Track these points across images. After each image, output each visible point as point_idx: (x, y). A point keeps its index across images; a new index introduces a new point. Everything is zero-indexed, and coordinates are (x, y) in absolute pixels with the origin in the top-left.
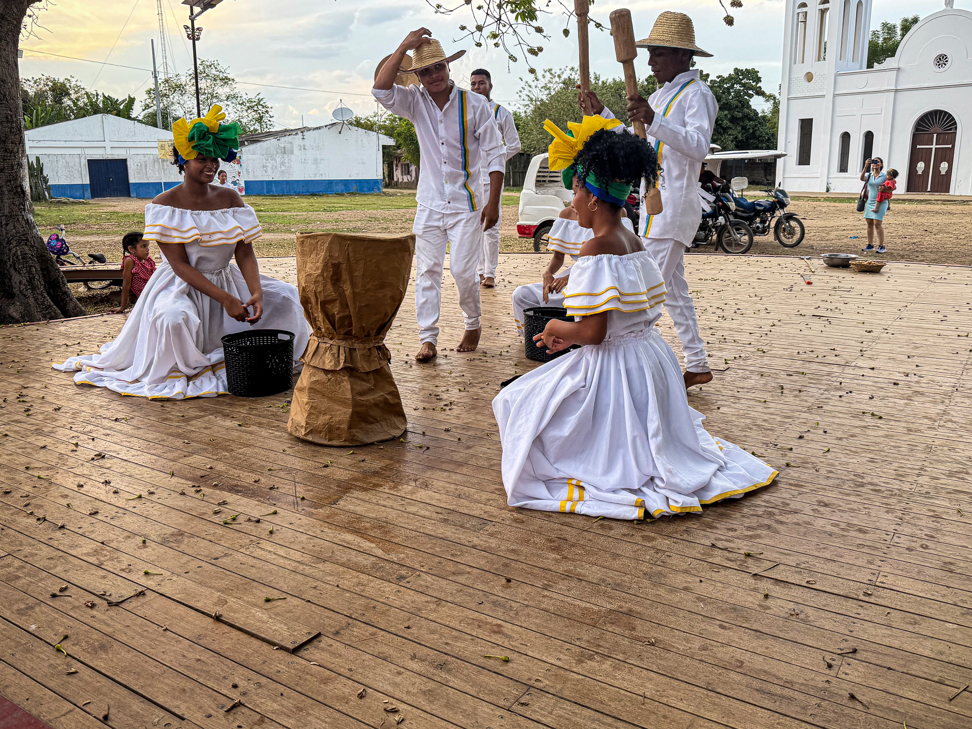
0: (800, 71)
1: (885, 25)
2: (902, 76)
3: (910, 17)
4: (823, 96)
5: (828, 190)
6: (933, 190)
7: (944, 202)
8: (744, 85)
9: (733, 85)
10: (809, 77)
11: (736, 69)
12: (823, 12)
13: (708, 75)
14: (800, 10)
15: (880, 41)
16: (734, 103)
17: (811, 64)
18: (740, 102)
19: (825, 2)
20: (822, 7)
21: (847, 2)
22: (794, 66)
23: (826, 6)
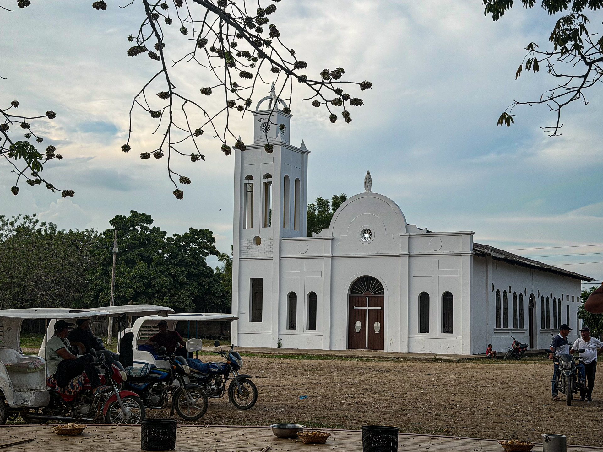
0: (249, 235)
1: (320, 200)
2: (337, 244)
3: (339, 195)
4: (271, 259)
5: (279, 346)
6: (371, 347)
7: (381, 359)
8: (199, 244)
9: (188, 245)
10: (258, 241)
11: (191, 229)
12: (267, 185)
13: (165, 233)
14: (247, 182)
15: (317, 213)
16: (190, 260)
17: (258, 229)
18: (196, 260)
19: (268, 176)
20: (265, 180)
21: (286, 178)
22: (243, 230)
23: (269, 180)
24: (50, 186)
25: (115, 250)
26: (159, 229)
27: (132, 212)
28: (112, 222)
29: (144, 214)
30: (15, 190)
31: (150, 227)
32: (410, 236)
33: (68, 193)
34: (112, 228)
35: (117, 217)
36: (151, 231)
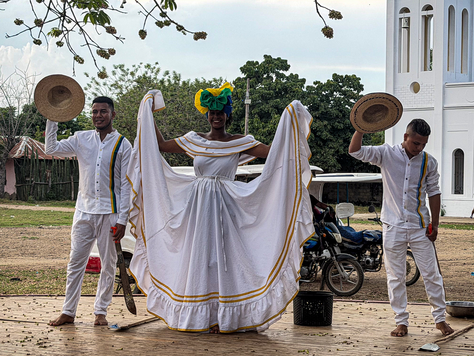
0: (405, 80)
4: (432, 109)
8: (344, 93)
9: (331, 94)
10: (416, 87)
11: (335, 75)
12: (427, 19)
13: (304, 81)
14: (402, 15)
16: (334, 112)
17: (417, 74)
18: (341, 111)
19: (429, 8)
20: (426, 13)
21: (451, 9)
22: (398, 74)
23: (429, 12)
24: (180, 28)
25: (248, 101)
26: (297, 76)
27: (265, 56)
28: (243, 70)
29: (279, 59)
30: (143, 34)
31: (287, 74)
33: (200, 36)
34: (243, 76)
35: (248, 63)
36: (288, 78)
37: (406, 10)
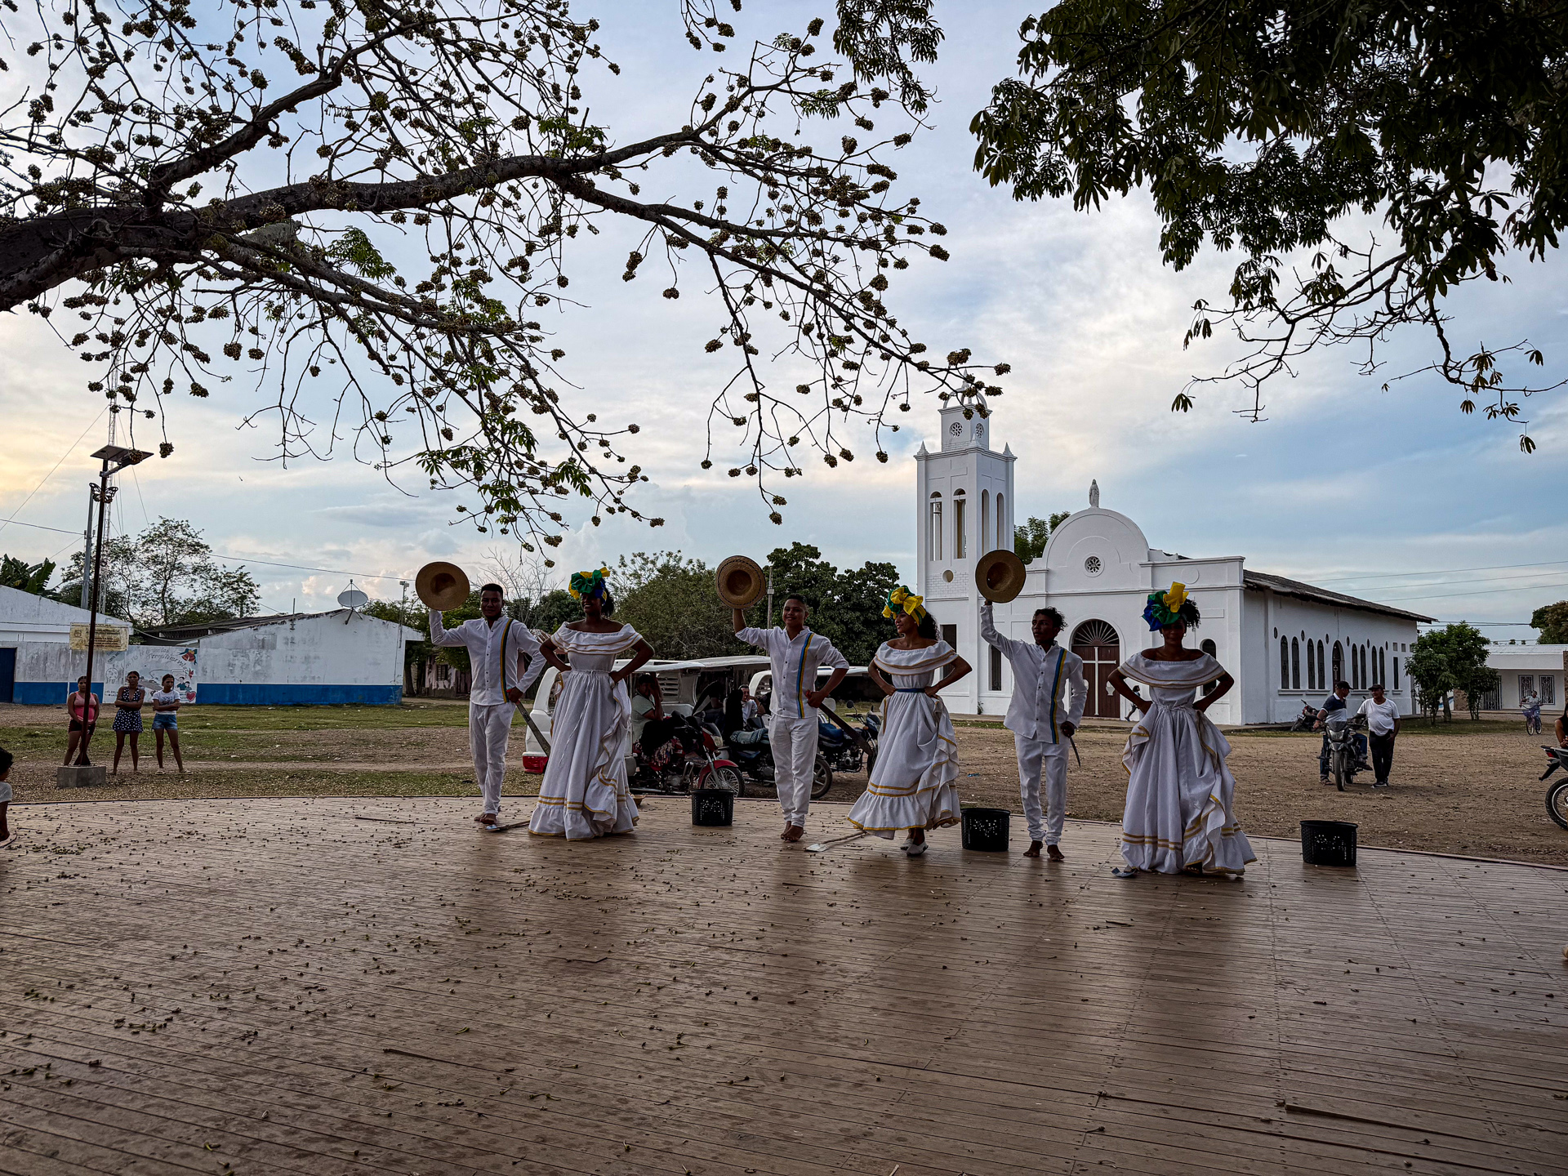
0: (938, 569)
1: (1032, 521)
2: (1054, 579)
3: (1060, 513)
4: (966, 599)
5: (980, 712)
6: (1102, 714)
7: (1112, 729)
8: (878, 582)
9: (864, 583)
10: (949, 576)
11: (868, 563)
12: (960, 505)
13: (835, 569)
14: (933, 500)
15: (1030, 538)
16: (867, 603)
17: (949, 562)
18: (874, 602)
19: (961, 492)
20: (957, 498)
21: (985, 494)
22: (930, 563)
23: (962, 497)
24: (635, 514)
25: (771, 591)
26: (828, 564)
27: (794, 543)
28: (770, 558)
29: (809, 546)
30: (596, 521)
31: (817, 562)
32: (1154, 566)
33: (656, 522)
34: (770, 564)
35: (776, 550)
36: (818, 567)
37: (937, 495)
